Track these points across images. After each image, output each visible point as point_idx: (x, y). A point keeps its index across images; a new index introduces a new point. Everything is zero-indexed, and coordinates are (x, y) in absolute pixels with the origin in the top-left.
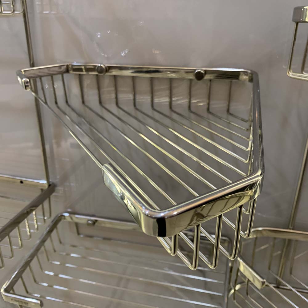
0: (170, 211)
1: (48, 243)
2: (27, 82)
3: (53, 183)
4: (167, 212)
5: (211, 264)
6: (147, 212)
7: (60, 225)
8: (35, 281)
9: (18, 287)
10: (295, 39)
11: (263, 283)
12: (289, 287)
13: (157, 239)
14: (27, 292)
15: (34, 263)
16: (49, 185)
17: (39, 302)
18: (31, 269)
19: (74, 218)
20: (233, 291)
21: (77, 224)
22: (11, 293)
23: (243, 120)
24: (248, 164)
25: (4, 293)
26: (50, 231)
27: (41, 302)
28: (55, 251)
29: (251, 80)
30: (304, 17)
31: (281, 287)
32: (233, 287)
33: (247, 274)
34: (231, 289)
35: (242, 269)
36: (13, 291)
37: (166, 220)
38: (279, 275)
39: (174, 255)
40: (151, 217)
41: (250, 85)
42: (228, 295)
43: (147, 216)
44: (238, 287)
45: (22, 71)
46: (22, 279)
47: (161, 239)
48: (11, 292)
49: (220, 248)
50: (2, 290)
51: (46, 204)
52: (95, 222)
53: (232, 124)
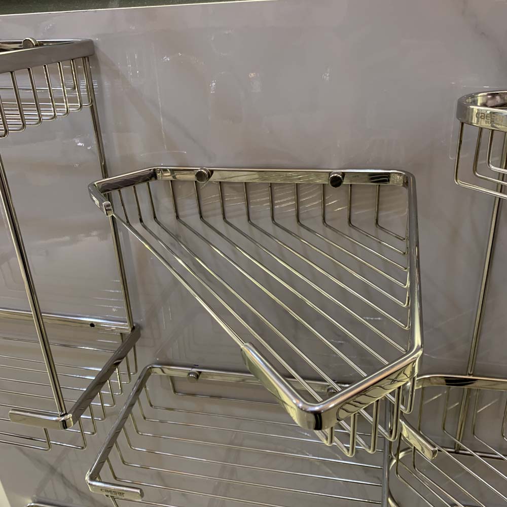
0: (327, 404)
1: (136, 409)
2: (108, 206)
3: (137, 325)
4: (322, 406)
5: (370, 448)
6: (301, 405)
7: (148, 383)
8: (124, 462)
9: (105, 471)
10: (461, 141)
11: (434, 453)
12: (470, 451)
13: (314, 433)
14: (115, 478)
15: (121, 437)
16: (133, 328)
17: (139, 491)
18: (117, 446)
19: (165, 370)
20: (395, 461)
21: (172, 378)
22: (97, 481)
23: (398, 237)
24: (406, 309)
25: (89, 482)
26: (138, 391)
27: (141, 490)
28: (145, 418)
29: (406, 184)
30: (470, 119)
31: (461, 451)
32: (395, 455)
33: (413, 441)
34: (392, 459)
35: (405, 433)
36: (100, 478)
37: (322, 414)
38: (458, 438)
39: (331, 445)
40: (305, 411)
41: (405, 191)
42: (389, 467)
43: (301, 409)
44: (401, 455)
45: (95, 183)
46: (109, 461)
47: (317, 432)
48: (98, 479)
49: (379, 429)
50: (87, 478)
51: (130, 354)
52: (198, 375)
53: (383, 244)
